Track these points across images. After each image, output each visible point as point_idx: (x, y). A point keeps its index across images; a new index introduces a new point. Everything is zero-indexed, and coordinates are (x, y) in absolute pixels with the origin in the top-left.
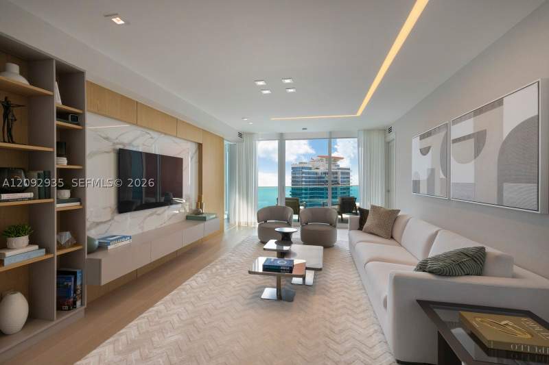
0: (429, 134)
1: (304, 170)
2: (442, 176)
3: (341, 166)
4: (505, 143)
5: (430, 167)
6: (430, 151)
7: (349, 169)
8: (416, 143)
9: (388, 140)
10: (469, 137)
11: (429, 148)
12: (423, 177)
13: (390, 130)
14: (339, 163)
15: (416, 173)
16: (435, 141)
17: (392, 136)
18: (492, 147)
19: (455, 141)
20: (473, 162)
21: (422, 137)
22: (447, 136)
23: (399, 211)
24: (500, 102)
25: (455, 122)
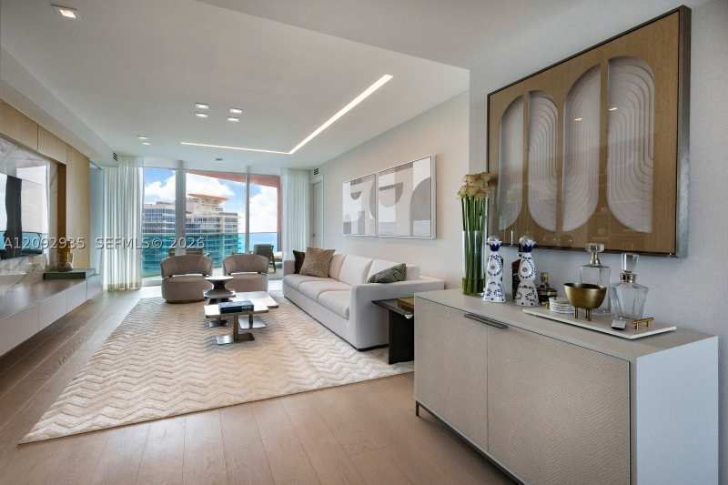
0: (359, 181)
1: (165, 215)
2: (371, 217)
3: (224, 211)
4: (414, 192)
5: (360, 210)
6: (361, 197)
7: (236, 215)
8: (347, 188)
9: (312, 182)
10: (392, 186)
11: (360, 193)
12: (354, 219)
13: (316, 172)
14: (222, 205)
15: (348, 216)
16: (365, 188)
17: (319, 178)
18: (407, 196)
19: (382, 189)
20: (394, 207)
21: (353, 183)
22: (375, 184)
23: (334, 251)
24: (411, 165)
25: (381, 173)
